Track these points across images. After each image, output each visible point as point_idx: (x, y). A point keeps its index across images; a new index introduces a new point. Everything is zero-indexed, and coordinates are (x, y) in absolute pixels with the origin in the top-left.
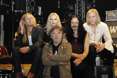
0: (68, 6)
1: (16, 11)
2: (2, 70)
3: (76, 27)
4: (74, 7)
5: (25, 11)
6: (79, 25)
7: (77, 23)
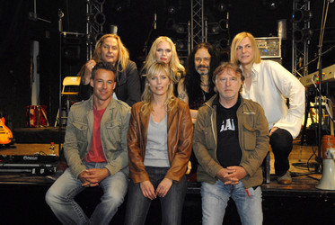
0: (174, 26)
1: (65, 33)
2: (39, 156)
3: (204, 67)
4: (185, 27)
5: (83, 34)
6: (211, 64)
7: (206, 59)
